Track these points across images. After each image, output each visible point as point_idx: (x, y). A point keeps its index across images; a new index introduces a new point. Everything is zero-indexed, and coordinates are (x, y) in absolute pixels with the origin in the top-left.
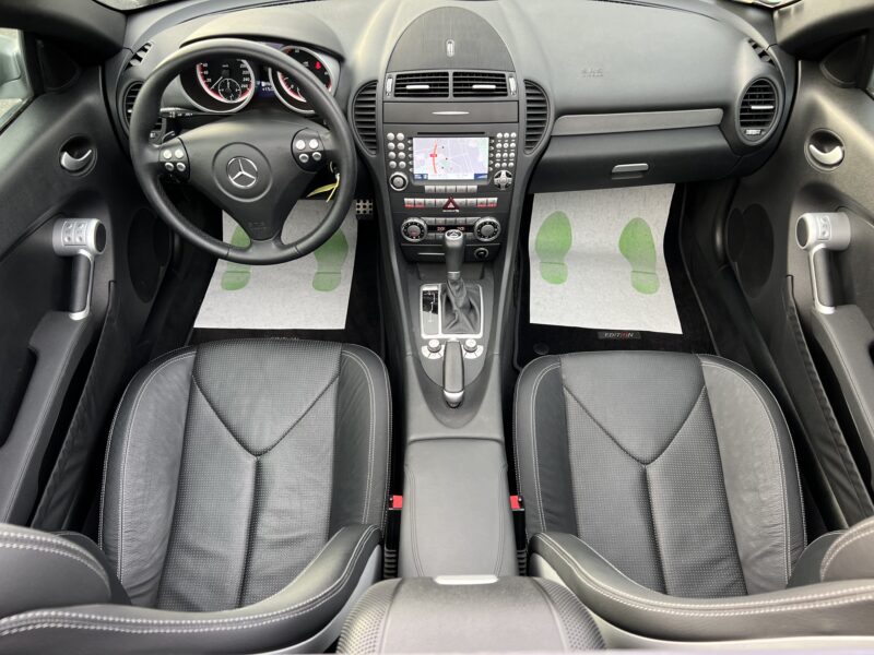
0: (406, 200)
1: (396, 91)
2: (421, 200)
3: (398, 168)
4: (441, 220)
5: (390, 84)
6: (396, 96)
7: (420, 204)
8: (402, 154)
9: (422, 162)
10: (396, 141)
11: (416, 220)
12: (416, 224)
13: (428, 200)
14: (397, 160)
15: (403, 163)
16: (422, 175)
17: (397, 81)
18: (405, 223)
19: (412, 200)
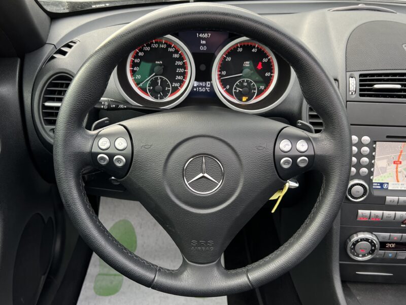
0: (360, 212)
1: (361, 90)
2: (379, 213)
3: (358, 176)
4: (396, 236)
5: (354, 84)
6: (361, 95)
7: (377, 216)
8: (365, 160)
9: (384, 170)
10: (360, 145)
11: (367, 235)
12: (367, 240)
13: (386, 213)
14: (359, 166)
15: (364, 170)
16: (382, 184)
17: (361, 81)
18: (355, 238)
19: (367, 212)
